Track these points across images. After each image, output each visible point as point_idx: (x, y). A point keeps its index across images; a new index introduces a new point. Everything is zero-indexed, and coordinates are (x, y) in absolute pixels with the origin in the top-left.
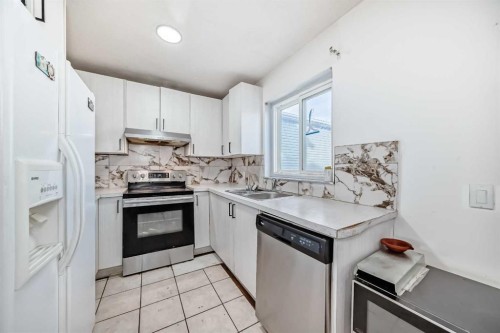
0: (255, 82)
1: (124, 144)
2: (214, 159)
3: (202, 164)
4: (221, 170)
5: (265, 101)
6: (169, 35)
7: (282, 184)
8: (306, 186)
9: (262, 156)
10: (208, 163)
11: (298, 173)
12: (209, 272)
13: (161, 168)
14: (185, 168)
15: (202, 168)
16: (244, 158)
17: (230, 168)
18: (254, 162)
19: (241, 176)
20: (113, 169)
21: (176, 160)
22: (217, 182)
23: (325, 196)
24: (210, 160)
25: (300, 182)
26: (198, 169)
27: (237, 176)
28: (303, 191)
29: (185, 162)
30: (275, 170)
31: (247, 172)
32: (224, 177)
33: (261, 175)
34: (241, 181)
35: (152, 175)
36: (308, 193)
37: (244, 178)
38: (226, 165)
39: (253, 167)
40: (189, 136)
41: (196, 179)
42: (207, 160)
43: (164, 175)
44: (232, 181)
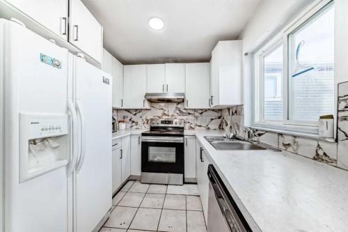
0: (237, 37)
1: (147, 103)
2: (206, 110)
3: (197, 114)
4: (212, 119)
5: (244, 52)
6: (156, 25)
7: (260, 135)
8: (288, 140)
9: (242, 105)
10: (201, 113)
11: (281, 124)
12: (189, 199)
13: (169, 117)
14: (184, 118)
15: (197, 117)
16: (229, 109)
17: (219, 118)
18: (236, 112)
19: (227, 125)
20: (144, 118)
21: (178, 112)
22: (209, 129)
23: (317, 158)
24: (203, 111)
25: (280, 134)
26: (193, 118)
27: (224, 124)
28: (284, 145)
29: (184, 113)
30: (257, 120)
31: (231, 122)
32: (214, 125)
33: (241, 124)
34: (227, 129)
35: (162, 122)
36: (290, 149)
37: (229, 126)
38: (216, 115)
39: (235, 116)
40: (183, 94)
41: (192, 126)
42: (201, 111)
43: (170, 122)
44: (221, 128)
